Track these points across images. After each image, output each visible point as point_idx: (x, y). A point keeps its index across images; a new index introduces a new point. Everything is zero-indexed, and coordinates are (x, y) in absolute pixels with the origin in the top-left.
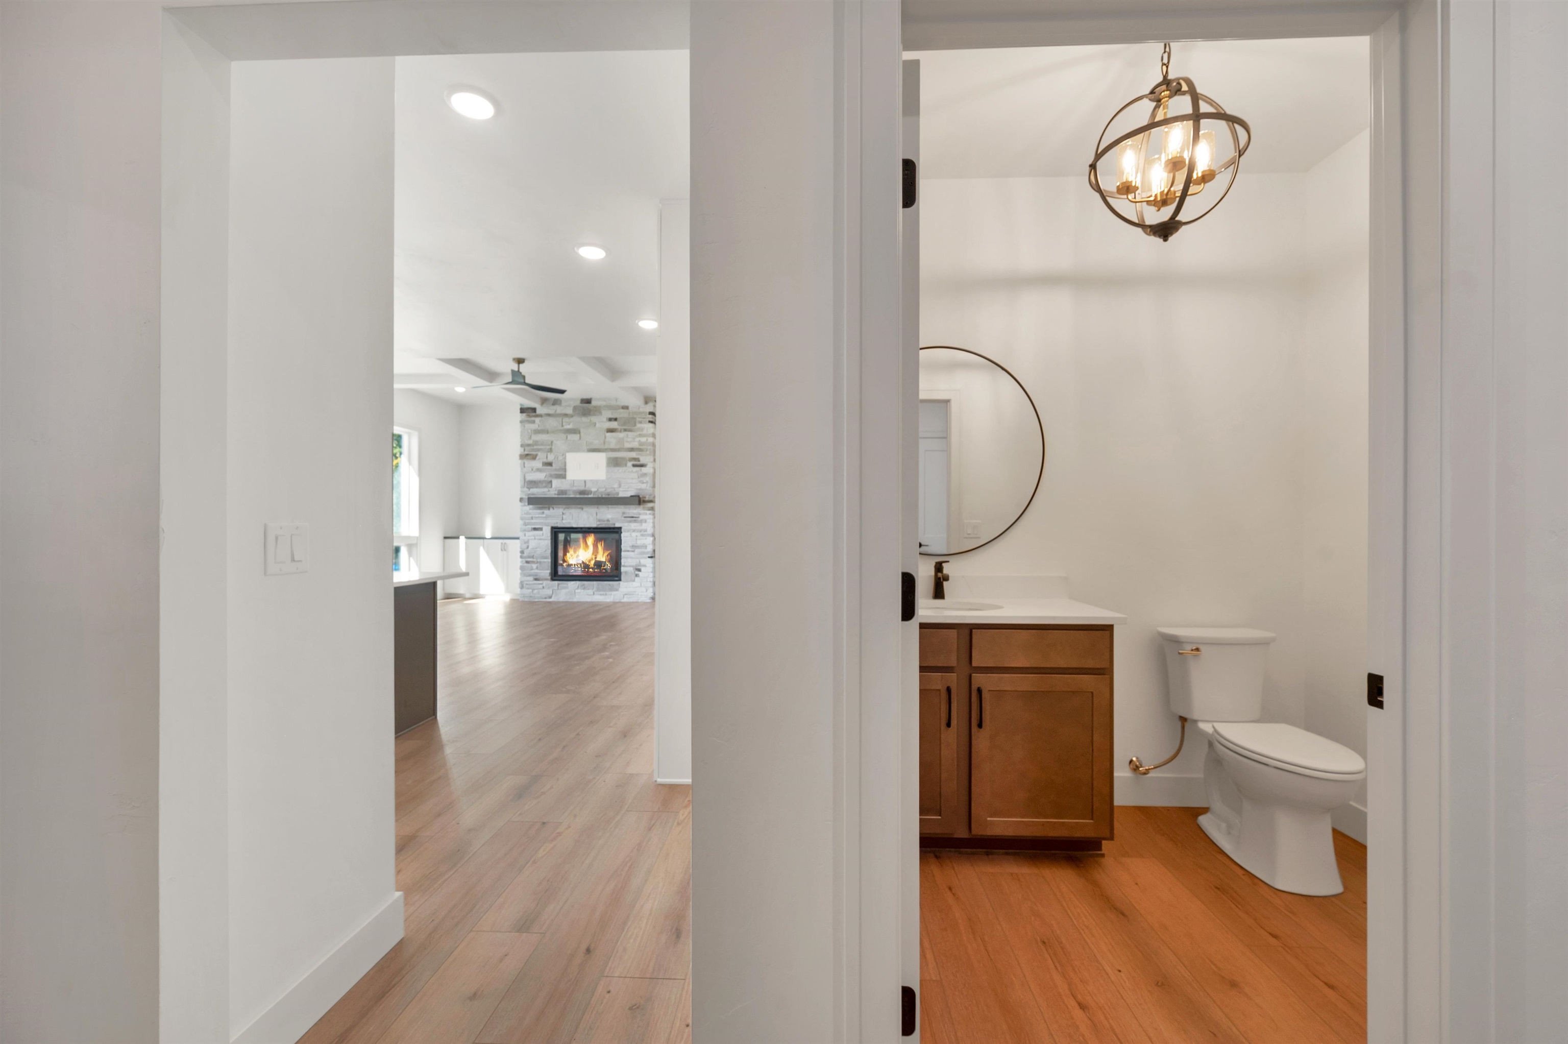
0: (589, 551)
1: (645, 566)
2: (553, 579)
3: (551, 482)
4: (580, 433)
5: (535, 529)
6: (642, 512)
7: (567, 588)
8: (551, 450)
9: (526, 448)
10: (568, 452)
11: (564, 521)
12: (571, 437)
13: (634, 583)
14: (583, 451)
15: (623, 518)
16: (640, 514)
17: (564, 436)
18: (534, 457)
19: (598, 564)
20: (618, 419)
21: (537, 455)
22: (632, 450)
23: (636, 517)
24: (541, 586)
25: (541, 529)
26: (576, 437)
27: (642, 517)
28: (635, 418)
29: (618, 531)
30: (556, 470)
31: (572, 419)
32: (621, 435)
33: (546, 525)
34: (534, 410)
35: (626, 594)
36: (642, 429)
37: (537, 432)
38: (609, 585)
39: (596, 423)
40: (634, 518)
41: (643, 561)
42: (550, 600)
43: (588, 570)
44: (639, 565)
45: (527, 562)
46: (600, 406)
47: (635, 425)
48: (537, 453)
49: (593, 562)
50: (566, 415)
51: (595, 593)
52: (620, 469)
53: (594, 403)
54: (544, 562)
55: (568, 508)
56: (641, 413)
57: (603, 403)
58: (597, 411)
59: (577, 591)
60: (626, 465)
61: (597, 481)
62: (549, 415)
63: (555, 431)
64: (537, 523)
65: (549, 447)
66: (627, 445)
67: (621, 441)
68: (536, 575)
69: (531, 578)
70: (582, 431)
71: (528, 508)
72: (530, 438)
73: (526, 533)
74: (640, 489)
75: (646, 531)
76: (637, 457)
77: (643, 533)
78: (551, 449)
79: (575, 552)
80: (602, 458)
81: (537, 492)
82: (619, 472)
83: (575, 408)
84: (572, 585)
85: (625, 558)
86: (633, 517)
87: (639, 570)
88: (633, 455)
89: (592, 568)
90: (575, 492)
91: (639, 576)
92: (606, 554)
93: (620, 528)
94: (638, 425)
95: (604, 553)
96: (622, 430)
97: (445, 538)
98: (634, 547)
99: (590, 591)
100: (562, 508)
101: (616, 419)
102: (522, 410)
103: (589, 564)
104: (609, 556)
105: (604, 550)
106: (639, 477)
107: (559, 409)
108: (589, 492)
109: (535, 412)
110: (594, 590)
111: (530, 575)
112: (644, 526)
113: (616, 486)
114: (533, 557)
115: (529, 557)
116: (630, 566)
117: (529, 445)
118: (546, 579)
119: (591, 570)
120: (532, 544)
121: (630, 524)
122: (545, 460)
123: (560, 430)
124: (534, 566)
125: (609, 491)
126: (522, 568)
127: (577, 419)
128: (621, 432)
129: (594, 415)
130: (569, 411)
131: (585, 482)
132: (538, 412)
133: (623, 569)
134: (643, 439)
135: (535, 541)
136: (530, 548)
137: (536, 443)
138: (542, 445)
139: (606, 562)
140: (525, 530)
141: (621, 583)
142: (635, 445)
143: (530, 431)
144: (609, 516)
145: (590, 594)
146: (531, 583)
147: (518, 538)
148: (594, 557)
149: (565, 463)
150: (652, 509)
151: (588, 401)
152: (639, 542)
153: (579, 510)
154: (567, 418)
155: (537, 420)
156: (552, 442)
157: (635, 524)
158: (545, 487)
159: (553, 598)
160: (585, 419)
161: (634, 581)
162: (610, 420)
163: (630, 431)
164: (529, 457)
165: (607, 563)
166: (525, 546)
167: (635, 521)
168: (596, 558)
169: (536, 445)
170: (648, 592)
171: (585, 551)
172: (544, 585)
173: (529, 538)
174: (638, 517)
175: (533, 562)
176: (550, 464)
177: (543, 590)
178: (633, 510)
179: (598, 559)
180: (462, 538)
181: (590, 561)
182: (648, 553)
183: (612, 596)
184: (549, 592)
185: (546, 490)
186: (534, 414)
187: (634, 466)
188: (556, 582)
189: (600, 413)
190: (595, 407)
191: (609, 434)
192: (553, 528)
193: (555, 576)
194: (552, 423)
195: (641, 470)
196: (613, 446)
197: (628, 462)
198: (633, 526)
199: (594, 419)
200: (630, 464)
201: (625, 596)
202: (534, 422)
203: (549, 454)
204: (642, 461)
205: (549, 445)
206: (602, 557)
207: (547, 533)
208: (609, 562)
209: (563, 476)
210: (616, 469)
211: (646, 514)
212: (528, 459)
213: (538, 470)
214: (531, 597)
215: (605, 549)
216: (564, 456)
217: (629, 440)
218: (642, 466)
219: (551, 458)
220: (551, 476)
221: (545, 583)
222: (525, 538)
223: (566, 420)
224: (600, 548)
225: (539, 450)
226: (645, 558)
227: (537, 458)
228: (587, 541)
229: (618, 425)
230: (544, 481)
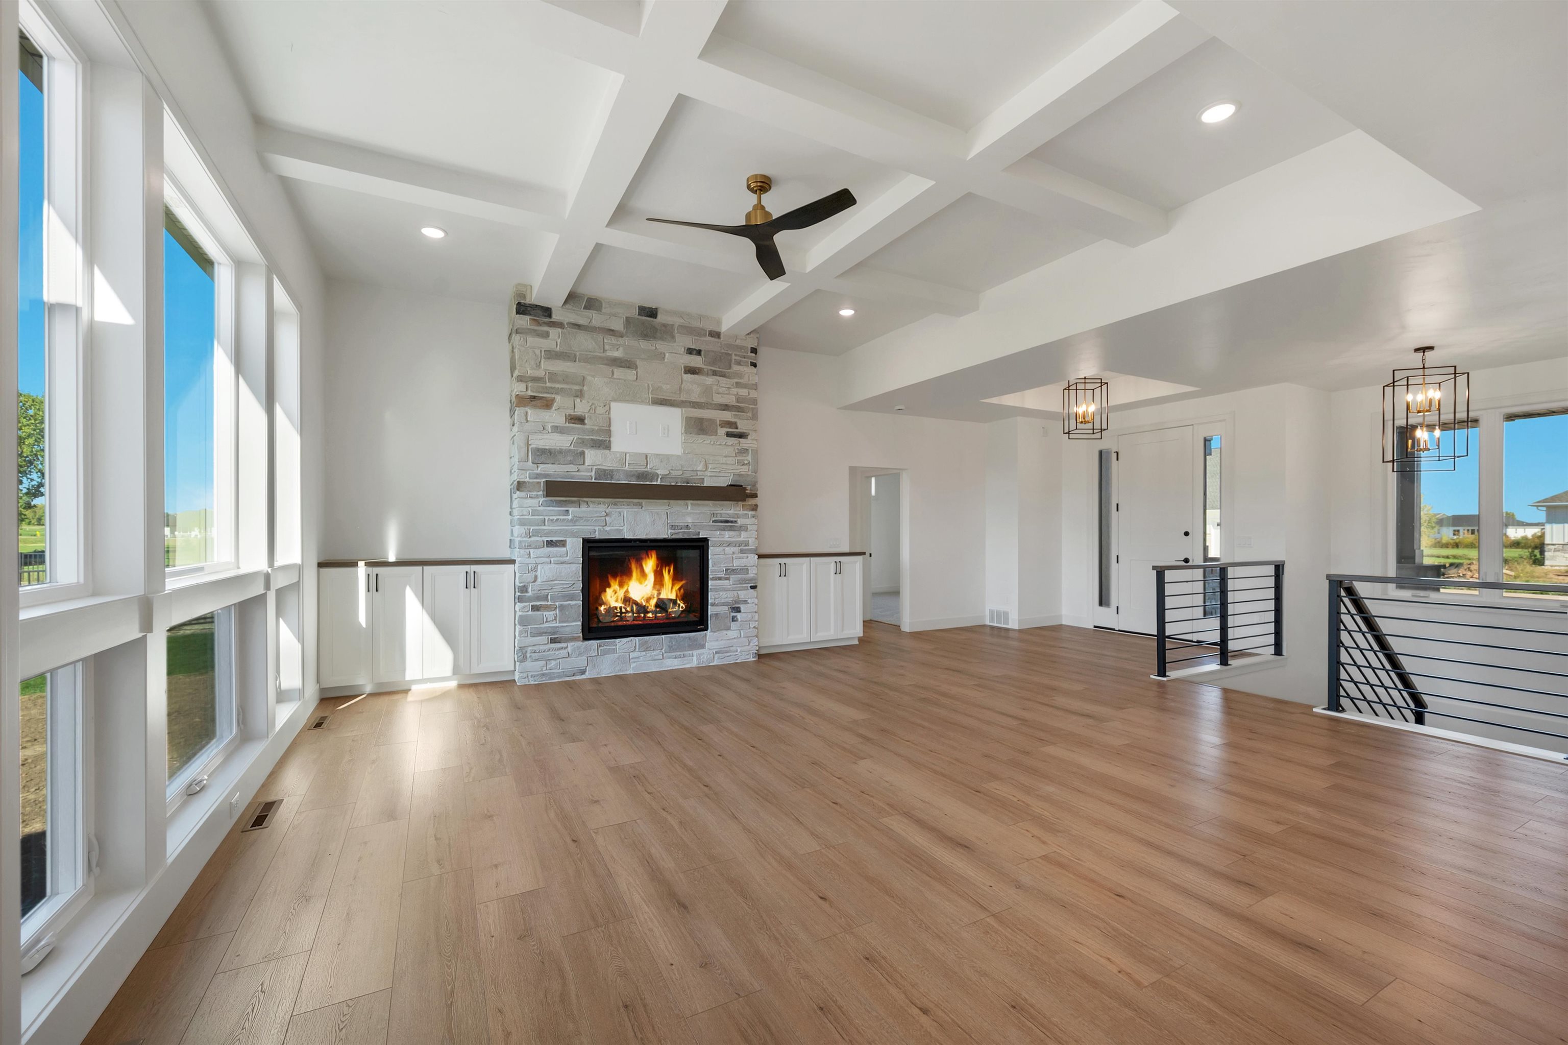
0: (646, 582)
1: (745, 602)
2: (585, 638)
3: (582, 454)
4: (636, 368)
5: (550, 544)
6: (742, 512)
7: (614, 651)
8: (580, 394)
9: (530, 384)
10: (615, 400)
11: (607, 528)
12: (619, 373)
13: (729, 633)
14: (642, 402)
15: (711, 523)
16: (738, 516)
17: (607, 369)
18: (547, 404)
19: (661, 605)
20: (703, 353)
21: (553, 400)
22: (725, 407)
23: (732, 522)
24: (563, 653)
25: (562, 544)
26: (630, 374)
27: (740, 521)
28: (730, 355)
29: (700, 546)
30: (592, 431)
31: (621, 341)
32: (710, 380)
33: (574, 535)
34: (547, 312)
35: (716, 653)
36: (740, 375)
37: (551, 355)
38: (690, 638)
39: (664, 354)
40: (728, 524)
41: (743, 595)
42: (583, 677)
43: (645, 616)
44: (736, 602)
45: (535, 608)
46: (673, 325)
47: (730, 367)
48: (553, 396)
49: (653, 602)
50: (611, 332)
51: (665, 655)
52: (707, 440)
53: (661, 318)
54: (571, 606)
55: (615, 504)
56: (741, 348)
57: (677, 321)
58: (667, 332)
59: (632, 655)
60: (716, 434)
61: (668, 457)
62: (578, 326)
63: (587, 360)
64: (553, 530)
65: (577, 387)
66: (719, 399)
67: (707, 390)
68: (554, 633)
69: (544, 639)
70: (638, 362)
71: (536, 501)
72: (538, 366)
73: (532, 551)
74: (740, 475)
75: (747, 544)
76: (733, 420)
77: (744, 548)
78: (581, 391)
79: (621, 585)
80: (674, 417)
81: (558, 471)
82: (704, 444)
83: (628, 321)
84: (622, 644)
85: (716, 590)
86: (727, 522)
87: (738, 610)
88: (728, 416)
89: (652, 612)
90: (629, 474)
91: (737, 620)
92: (677, 587)
93: (706, 540)
94: (736, 368)
95: (673, 585)
96: (710, 372)
97: (321, 565)
98: (730, 571)
99: (657, 652)
100: (604, 504)
101: (699, 352)
102: (522, 309)
103: (648, 605)
104: (682, 591)
105: (673, 580)
106: (736, 456)
107: (596, 319)
108: (654, 476)
109: (550, 316)
110: (663, 651)
111: (541, 634)
112: (744, 536)
113: (700, 467)
114: (546, 598)
115: (538, 598)
116: (723, 604)
117: (535, 379)
118: (574, 639)
119: (650, 615)
120: (545, 572)
121: (723, 532)
122: (572, 412)
123: (600, 357)
124: (550, 614)
125: (687, 475)
126: (523, 621)
127: (626, 341)
128: (708, 375)
129: (662, 339)
130: (618, 325)
131: (646, 456)
132: (556, 317)
133: (711, 610)
134: (743, 392)
135: (549, 566)
136: (539, 580)
137: (553, 377)
138: (565, 381)
139: (676, 600)
140: (530, 546)
141: (708, 633)
142: (731, 400)
143: (538, 352)
144: (689, 520)
145: (656, 658)
146: (542, 648)
147: (512, 562)
148: (655, 593)
149: (610, 419)
150: (755, 508)
151: (652, 313)
152: (736, 563)
153: (636, 509)
154: (613, 338)
155: (554, 332)
156: (584, 378)
157: (731, 533)
158: (571, 463)
159: (587, 673)
160: (644, 344)
161: (729, 629)
162: (690, 351)
163: (723, 375)
164: (538, 402)
165: (678, 602)
166: (530, 577)
167: (731, 529)
168: (659, 594)
169: (551, 380)
170: (751, 644)
171: (641, 583)
172: (569, 649)
173: (539, 560)
174: (736, 522)
175: (547, 608)
176: (580, 420)
177: (568, 659)
178: (728, 510)
179: (662, 596)
180: (361, 564)
181: (648, 600)
182: (751, 580)
183: (695, 658)
184: (581, 662)
185: (572, 468)
186: (547, 320)
187: (729, 435)
188: (594, 643)
189: (673, 337)
190: (665, 325)
191: (688, 377)
192: (586, 541)
193: (589, 632)
194: (584, 343)
195: (739, 443)
196: (694, 398)
197: (719, 428)
198: (728, 535)
199: (661, 346)
200: (722, 431)
201: (716, 656)
202: (546, 335)
203: (578, 400)
204: (742, 427)
205: (580, 385)
206: (669, 592)
207: (574, 550)
208: (683, 599)
209: (604, 445)
210: (701, 438)
211: (746, 516)
212: (535, 407)
213: (556, 429)
214: (543, 675)
215: (675, 578)
216: (607, 406)
217: (721, 390)
218: (741, 436)
219: (581, 408)
220: (583, 442)
221: (571, 646)
222: (528, 561)
223: (610, 340)
224: (667, 577)
225: (558, 391)
226: (745, 589)
227: (555, 406)
228: (644, 566)
229: (705, 363)
230: (570, 450)
